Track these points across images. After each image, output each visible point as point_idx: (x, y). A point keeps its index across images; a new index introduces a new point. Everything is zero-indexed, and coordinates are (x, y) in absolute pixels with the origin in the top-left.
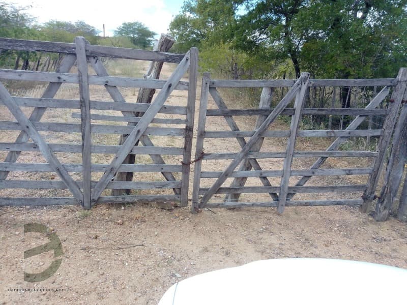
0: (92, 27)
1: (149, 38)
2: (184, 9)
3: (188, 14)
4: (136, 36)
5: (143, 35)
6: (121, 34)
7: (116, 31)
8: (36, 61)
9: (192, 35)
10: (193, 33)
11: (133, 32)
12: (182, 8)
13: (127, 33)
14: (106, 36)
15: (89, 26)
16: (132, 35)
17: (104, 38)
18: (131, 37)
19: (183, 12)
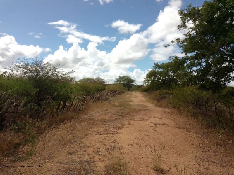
0: (104, 80)
1: (132, 83)
2: (154, 67)
3: (157, 69)
4: (125, 82)
5: (129, 82)
6: (118, 82)
7: (115, 81)
8: (70, 103)
9: (159, 81)
10: (160, 79)
11: (124, 81)
12: (153, 66)
13: (121, 81)
14: (110, 84)
15: (102, 79)
16: (123, 82)
17: (109, 85)
18: (122, 83)
19: (154, 68)
